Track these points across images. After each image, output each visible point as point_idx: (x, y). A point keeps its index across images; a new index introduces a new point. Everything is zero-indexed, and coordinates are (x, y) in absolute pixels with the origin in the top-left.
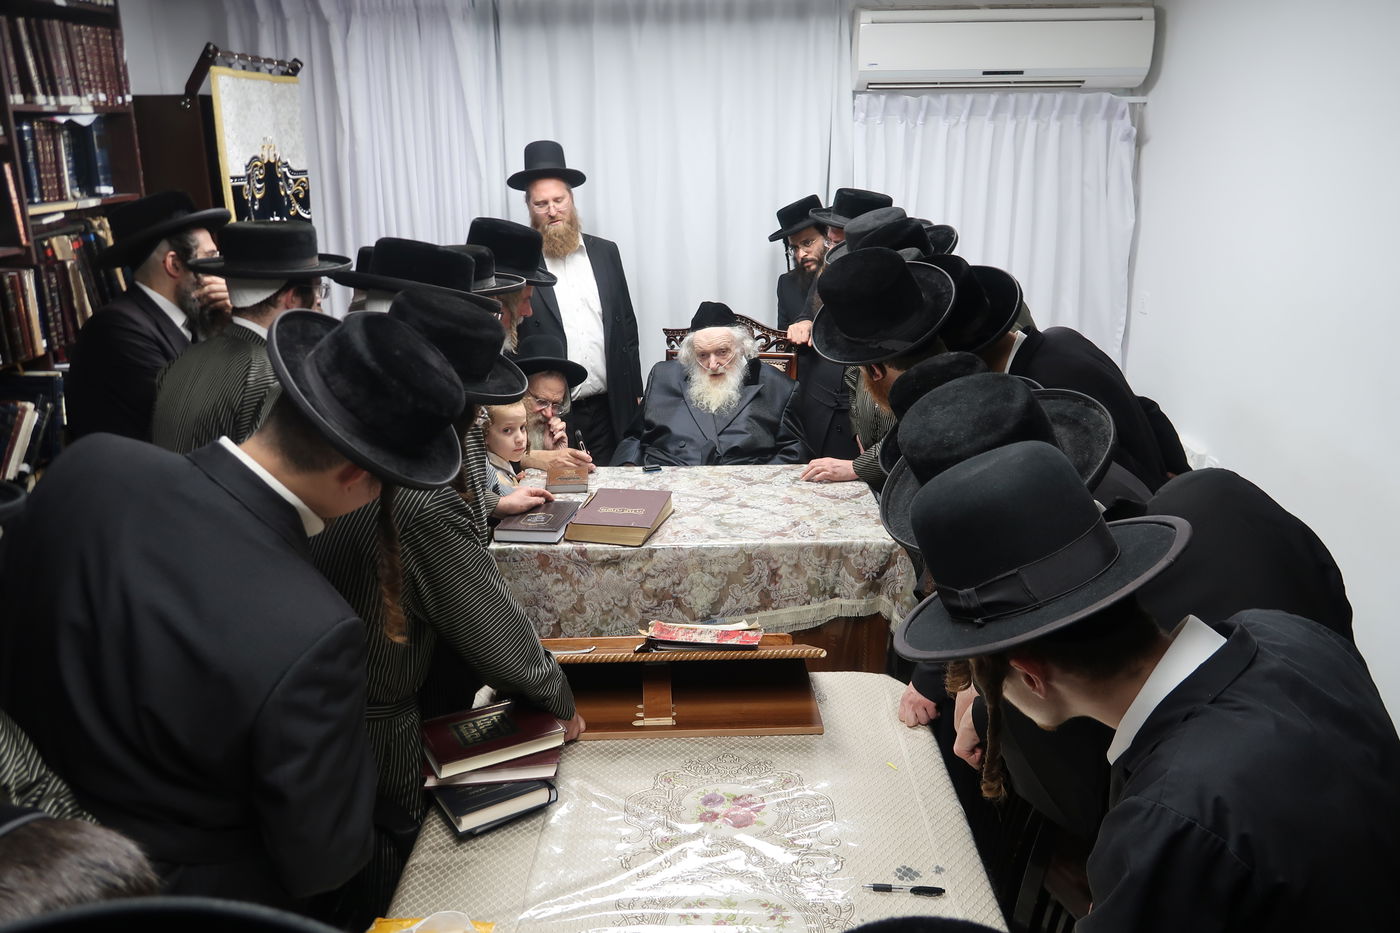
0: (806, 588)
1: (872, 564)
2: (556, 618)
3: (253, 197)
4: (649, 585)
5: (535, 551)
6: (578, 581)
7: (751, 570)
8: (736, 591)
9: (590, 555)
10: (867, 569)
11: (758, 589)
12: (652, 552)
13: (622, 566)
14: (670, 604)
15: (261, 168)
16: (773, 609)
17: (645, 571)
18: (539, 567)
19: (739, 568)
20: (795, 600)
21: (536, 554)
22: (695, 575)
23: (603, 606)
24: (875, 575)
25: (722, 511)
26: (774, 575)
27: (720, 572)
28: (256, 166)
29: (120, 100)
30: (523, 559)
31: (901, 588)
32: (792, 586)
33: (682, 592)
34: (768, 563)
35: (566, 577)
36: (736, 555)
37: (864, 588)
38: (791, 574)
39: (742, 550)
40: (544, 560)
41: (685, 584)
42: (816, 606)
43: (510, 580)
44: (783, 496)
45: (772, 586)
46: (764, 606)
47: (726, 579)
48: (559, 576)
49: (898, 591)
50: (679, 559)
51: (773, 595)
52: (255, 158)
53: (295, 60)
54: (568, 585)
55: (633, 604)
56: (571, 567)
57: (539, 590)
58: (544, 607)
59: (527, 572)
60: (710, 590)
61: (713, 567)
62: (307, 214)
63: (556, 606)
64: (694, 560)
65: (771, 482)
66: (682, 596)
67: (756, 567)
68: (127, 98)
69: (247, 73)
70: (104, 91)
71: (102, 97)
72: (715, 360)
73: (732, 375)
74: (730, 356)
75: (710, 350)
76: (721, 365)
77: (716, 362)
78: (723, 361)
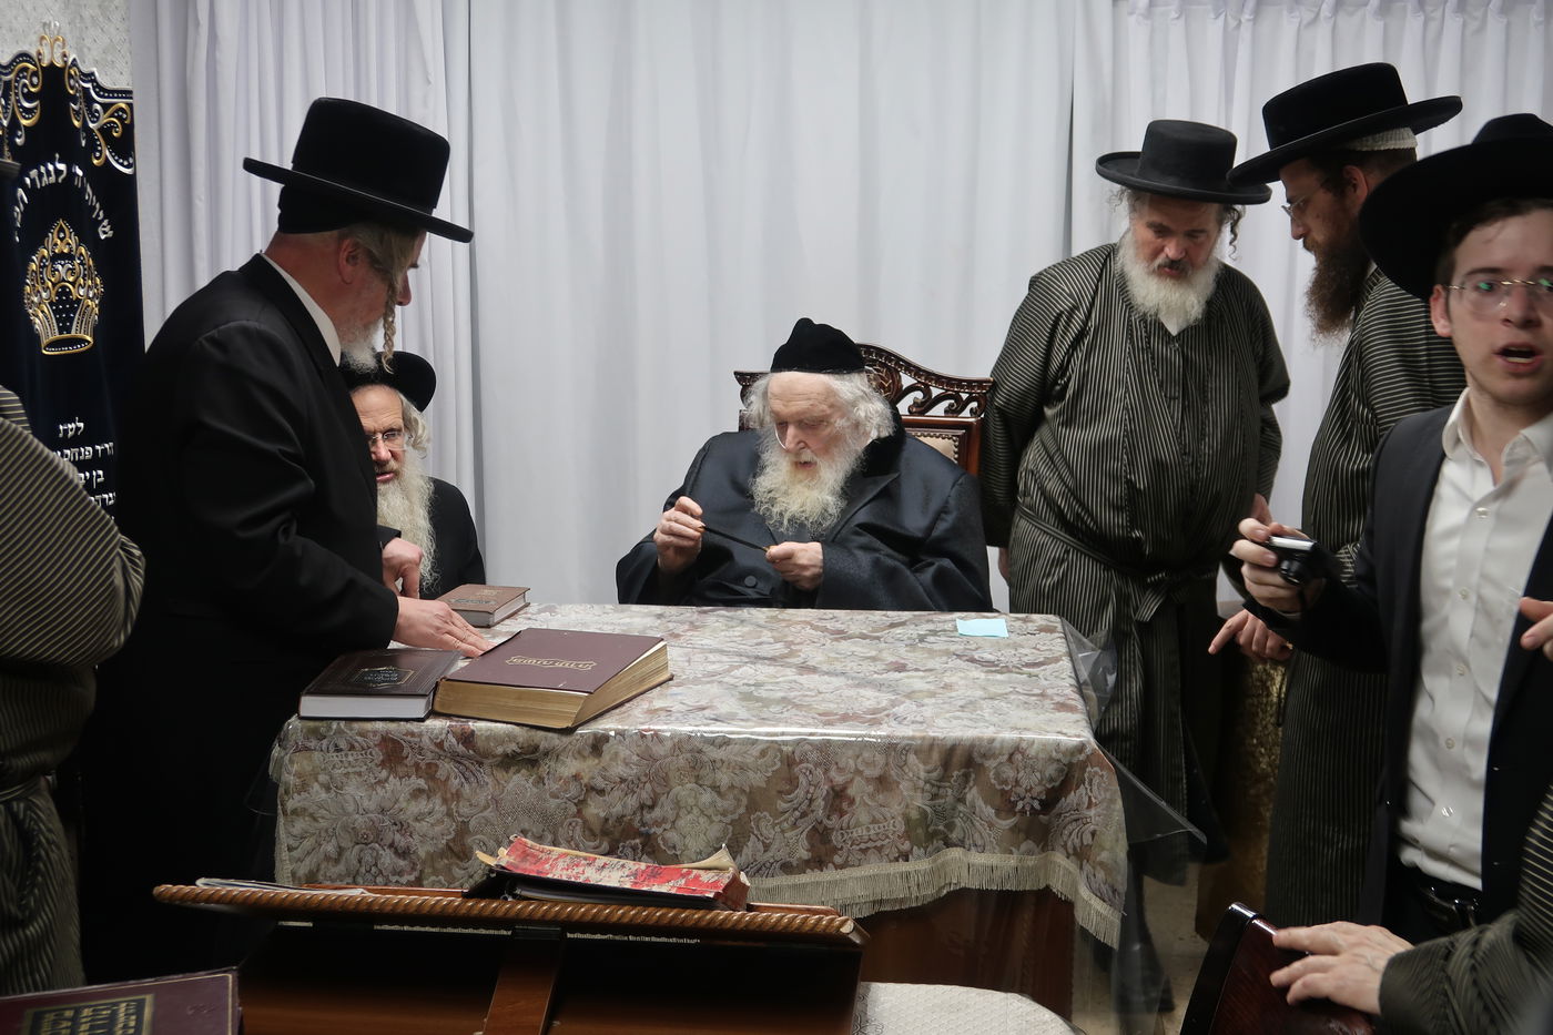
0: (901, 828)
1: (1032, 783)
2: (413, 869)
3: (14, 124)
4: (595, 809)
5: (375, 733)
6: (458, 796)
7: (793, 782)
8: (762, 824)
9: (480, 744)
10: (1021, 791)
11: (806, 826)
12: (598, 744)
13: (543, 769)
14: (634, 849)
15: (35, 74)
16: (837, 867)
17: (585, 781)
18: (383, 764)
19: (769, 780)
20: (879, 849)
21: (378, 738)
22: (683, 790)
24: (1036, 805)
25: (761, 678)
26: (838, 798)
27: (732, 787)
28: (26, 69)
30: (352, 748)
31: (1093, 834)
32: (874, 821)
33: (657, 823)
34: (826, 771)
36: (763, 755)
37: (1014, 829)
38: (872, 796)
39: (771, 748)
40: (393, 752)
41: (663, 810)
42: (919, 865)
43: (328, 789)
44: (891, 659)
45: (834, 822)
46: (818, 862)
47: (745, 801)
48: (422, 783)
49: (1087, 839)
50: (653, 758)
51: (836, 838)
52: (24, 56)
56: (446, 768)
57: (383, 811)
58: (391, 846)
59: (360, 774)
60: (712, 822)
61: (719, 775)
62: (128, 167)
63: (415, 842)
64: (681, 761)
65: (878, 638)
66: (659, 831)
67: (802, 779)
72: (795, 437)
73: (830, 466)
74: (829, 430)
75: (792, 416)
76: (807, 446)
77: (797, 440)
78: (810, 440)
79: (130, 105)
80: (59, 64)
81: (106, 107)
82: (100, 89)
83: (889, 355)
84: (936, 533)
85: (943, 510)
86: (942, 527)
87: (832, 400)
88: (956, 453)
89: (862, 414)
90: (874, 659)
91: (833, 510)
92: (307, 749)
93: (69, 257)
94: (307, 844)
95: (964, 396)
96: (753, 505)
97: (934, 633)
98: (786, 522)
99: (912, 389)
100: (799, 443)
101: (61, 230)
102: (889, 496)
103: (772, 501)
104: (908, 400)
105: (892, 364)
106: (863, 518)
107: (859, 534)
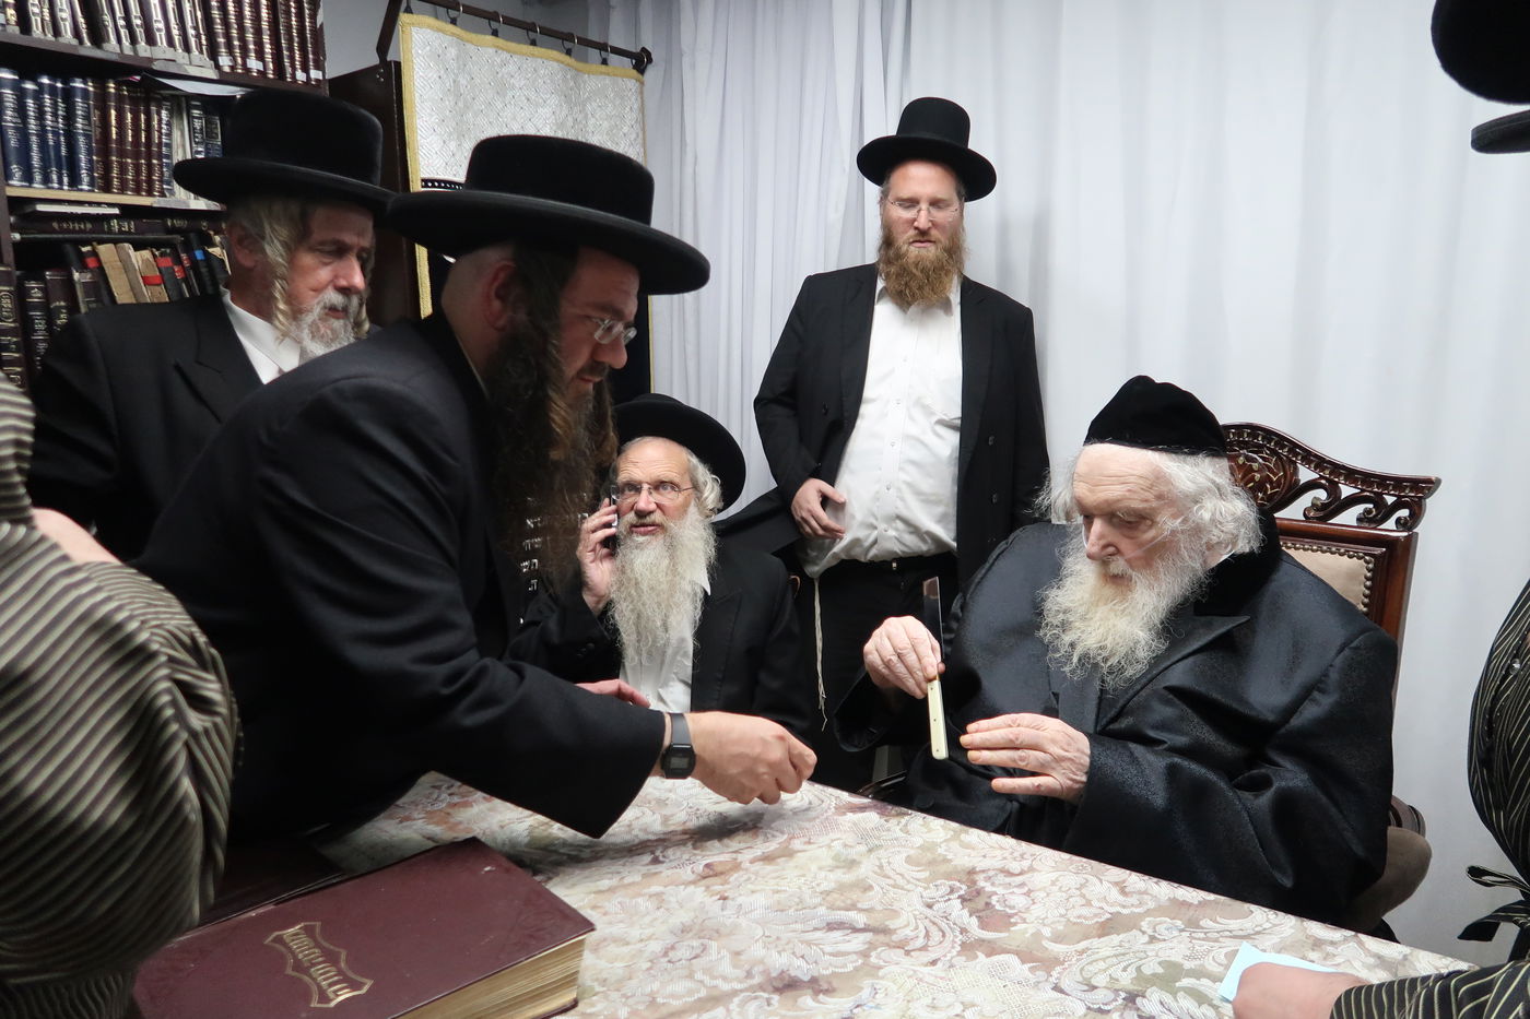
29: (301, 76)
53: (644, 49)
68: (315, 74)
69: (500, 41)
70: (260, 56)
71: (254, 64)
72: (1101, 537)
73: (1150, 587)
74: (1151, 534)
75: (1096, 507)
76: (1118, 552)
77: (1103, 542)
78: (1124, 544)
83: (1282, 440)
85: (1317, 686)
86: (1309, 713)
87: (1162, 488)
88: (1367, 579)
89: (1207, 516)
95: (1390, 500)
96: (1039, 628)
99: (1312, 485)
100: (1105, 546)
103: (1063, 627)
104: (1305, 501)
105: (1285, 452)
106: (1179, 676)
107: (1167, 702)
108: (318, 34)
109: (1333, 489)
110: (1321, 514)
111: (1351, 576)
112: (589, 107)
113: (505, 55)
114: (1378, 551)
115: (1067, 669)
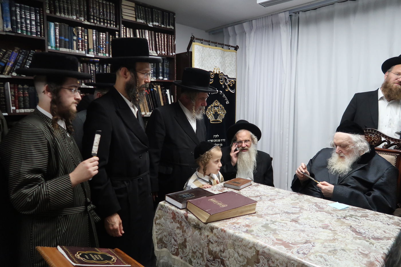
4: (211, 247)
6: (185, 231)
9: (189, 220)
12: (212, 229)
13: (201, 232)
14: (219, 262)
15: (213, 75)
17: (209, 238)
18: (172, 218)
19: (252, 257)
21: (172, 211)
22: (231, 250)
23: (193, 248)
25: (278, 219)
27: (242, 255)
29: (171, 54)
34: (268, 261)
35: (181, 228)
36: (251, 248)
39: (254, 246)
40: (174, 216)
41: (226, 254)
44: (326, 223)
47: (246, 260)
48: (179, 225)
50: (224, 238)
53: (237, 46)
54: (181, 231)
55: (204, 253)
56: (183, 223)
57: (172, 229)
58: (174, 238)
59: (169, 219)
60: (237, 263)
61: (239, 250)
62: (233, 91)
63: (177, 240)
64: (230, 242)
65: (331, 214)
66: (225, 260)
67: (261, 260)
68: (174, 54)
69: (210, 46)
70: (164, 51)
71: (163, 52)
72: (338, 149)
73: (348, 158)
74: (348, 149)
75: (338, 144)
76: (342, 152)
77: (339, 150)
78: (343, 151)
79: (235, 81)
80: (218, 73)
81: (229, 81)
82: (229, 78)
84: (378, 183)
85: (382, 176)
86: (380, 181)
87: (350, 141)
88: (395, 160)
89: (358, 145)
90: (321, 221)
91: (347, 171)
92: (161, 210)
93: (218, 106)
94: (160, 231)
96: (327, 166)
97: (351, 216)
98: (334, 171)
99: (384, 141)
100: (340, 151)
101: (216, 101)
102: (365, 170)
103: (332, 166)
104: (383, 144)
105: (378, 134)
106: (355, 174)
107: (352, 179)
108: (175, 46)
109: (389, 142)
110: (386, 147)
111: (392, 159)
112: (226, 58)
113: (211, 49)
114: (398, 155)
115: (332, 173)
